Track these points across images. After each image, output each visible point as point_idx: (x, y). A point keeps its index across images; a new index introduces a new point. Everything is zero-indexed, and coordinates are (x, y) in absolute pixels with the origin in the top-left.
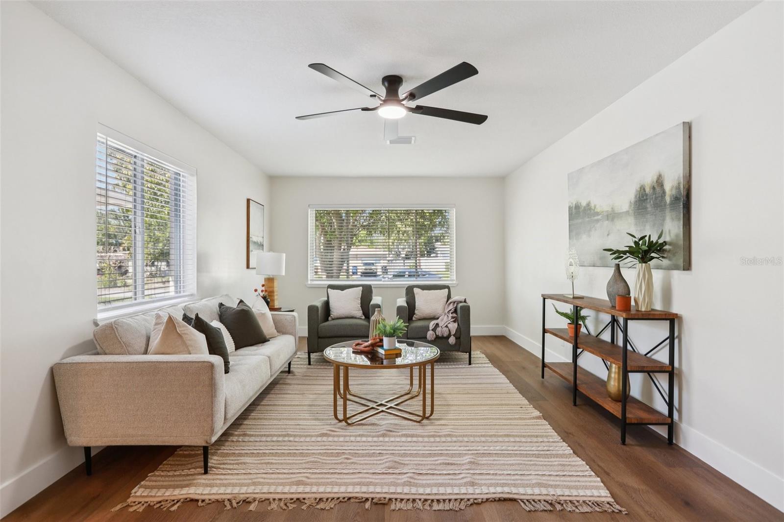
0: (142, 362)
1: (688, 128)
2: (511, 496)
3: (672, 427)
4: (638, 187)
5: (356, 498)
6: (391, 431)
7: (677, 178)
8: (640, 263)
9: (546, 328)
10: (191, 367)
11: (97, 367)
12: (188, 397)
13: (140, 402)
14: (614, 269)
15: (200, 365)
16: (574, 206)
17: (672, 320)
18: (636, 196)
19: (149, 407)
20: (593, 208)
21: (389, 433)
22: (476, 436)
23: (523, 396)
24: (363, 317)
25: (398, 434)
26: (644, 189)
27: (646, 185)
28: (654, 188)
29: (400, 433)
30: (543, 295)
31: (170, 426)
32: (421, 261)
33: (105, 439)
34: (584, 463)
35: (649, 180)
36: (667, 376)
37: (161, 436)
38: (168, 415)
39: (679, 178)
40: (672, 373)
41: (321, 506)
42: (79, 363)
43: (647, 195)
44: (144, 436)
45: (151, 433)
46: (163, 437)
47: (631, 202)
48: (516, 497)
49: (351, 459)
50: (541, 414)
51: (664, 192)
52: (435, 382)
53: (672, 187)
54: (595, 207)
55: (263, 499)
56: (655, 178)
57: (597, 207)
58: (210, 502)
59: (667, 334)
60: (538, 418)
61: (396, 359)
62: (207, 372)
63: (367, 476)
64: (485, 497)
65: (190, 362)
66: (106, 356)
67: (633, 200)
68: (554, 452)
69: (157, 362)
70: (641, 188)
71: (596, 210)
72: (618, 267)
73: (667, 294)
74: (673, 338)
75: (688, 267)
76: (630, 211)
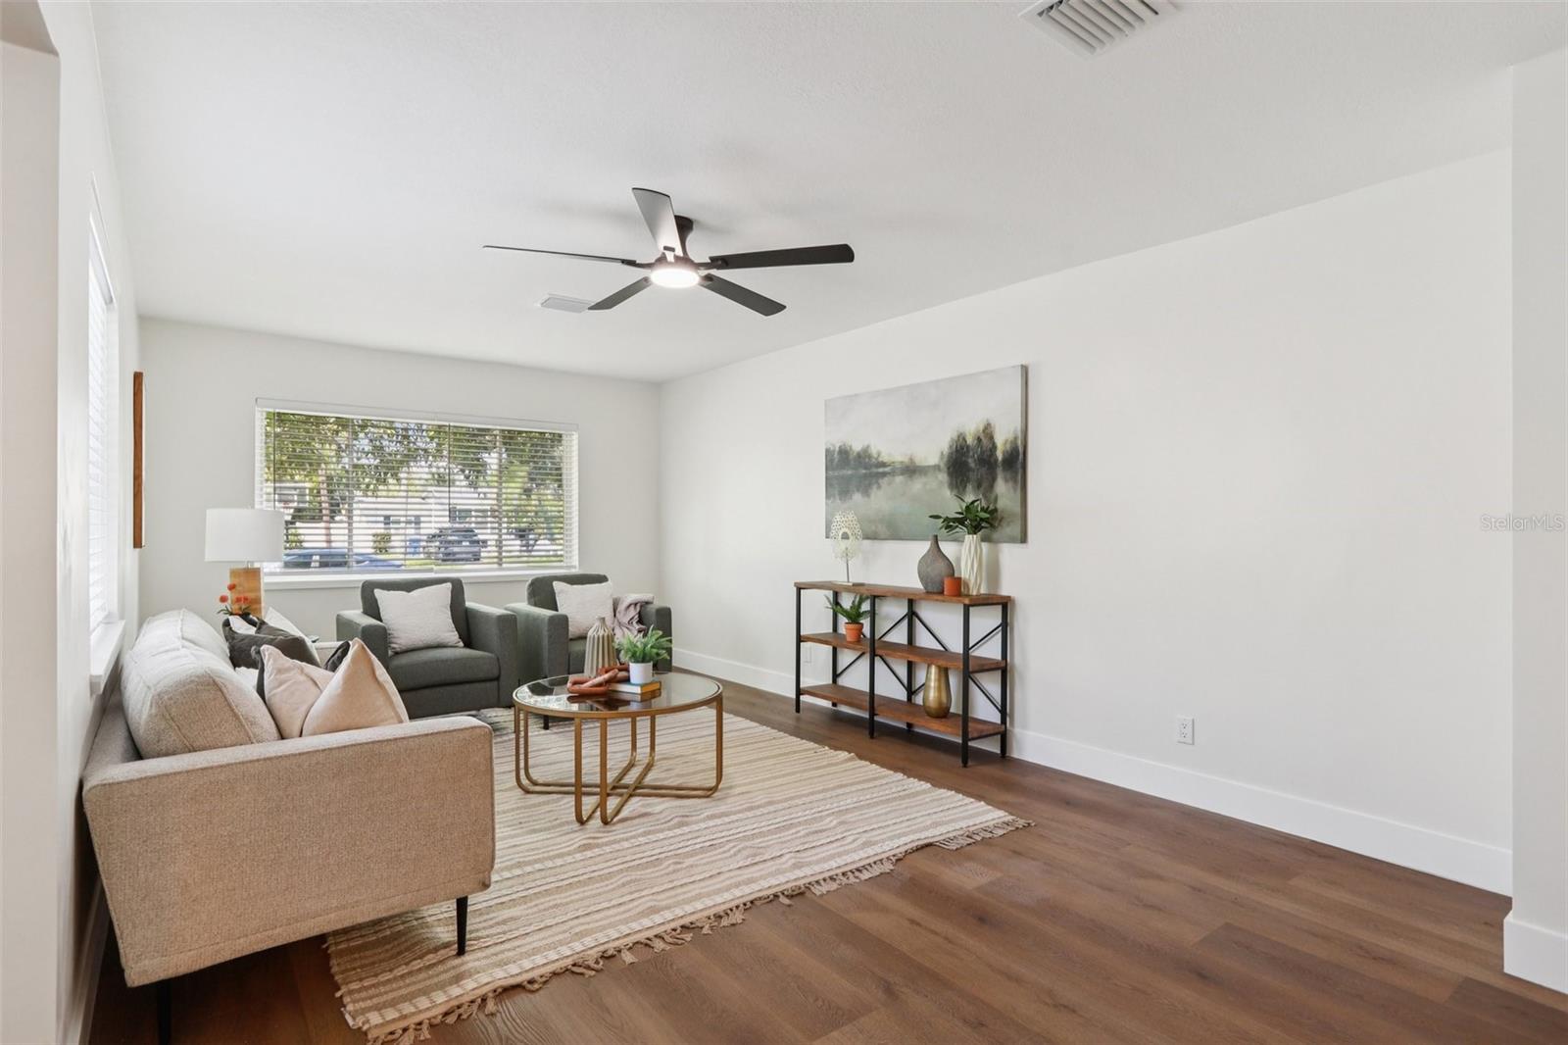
0: (338, 748)
1: (1025, 370)
2: (926, 841)
3: (1004, 738)
4: (955, 435)
5: (760, 898)
6: (687, 816)
7: (1012, 430)
8: (969, 533)
9: (802, 634)
10: (450, 742)
11: (222, 777)
12: (443, 806)
13: (333, 835)
14: (929, 543)
15: (466, 734)
16: (837, 449)
17: (1005, 605)
18: (951, 447)
19: (358, 843)
20: (876, 456)
21: (686, 819)
22: (804, 795)
23: (802, 739)
24: (461, 644)
25: (700, 817)
26: (964, 439)
27: (968, 434)
28: (979, 440)
29: (702, 816)
30: (796, 584)
31: (404, 871)
32: (332, 531)
33: (242, 940)
34: (953, 792)
35: (971, 428)
36: (998, 675)
37: (384, 899)
38: (400, 850)
39: (1015, 431)
40: (1003, 669)
41: (725, 922)
42: (167, 775)
43: (968, 447)
44: (344, 907)
45: (360, 898)
46: (389, 898)
47: (942, 453)
48: (931, 840)
49: (682, 863)
50: (852, 754)
51: (994, 447)
52: (657, 742)
53: (1006, 441)
54: (879, 454)
55: (631, 945)
56: (981, 428)
57: (883, 454)
58: (544, 979)
59: (999, 621)
60: (850, 759)
61: (653, 701)
62: (483, 747)
63: (732, 874)
64: (903, 849)
65: (445, 732)
66: (194, 754)
67: (946, 451)
68: (913, 791)
69: (373, 743)
70: (959, 437)
71: (880, 459)
72: (936, 540)
73: (994, 573)
74: (1005, 626)
75: (1024, 539)
76: (942, 465)
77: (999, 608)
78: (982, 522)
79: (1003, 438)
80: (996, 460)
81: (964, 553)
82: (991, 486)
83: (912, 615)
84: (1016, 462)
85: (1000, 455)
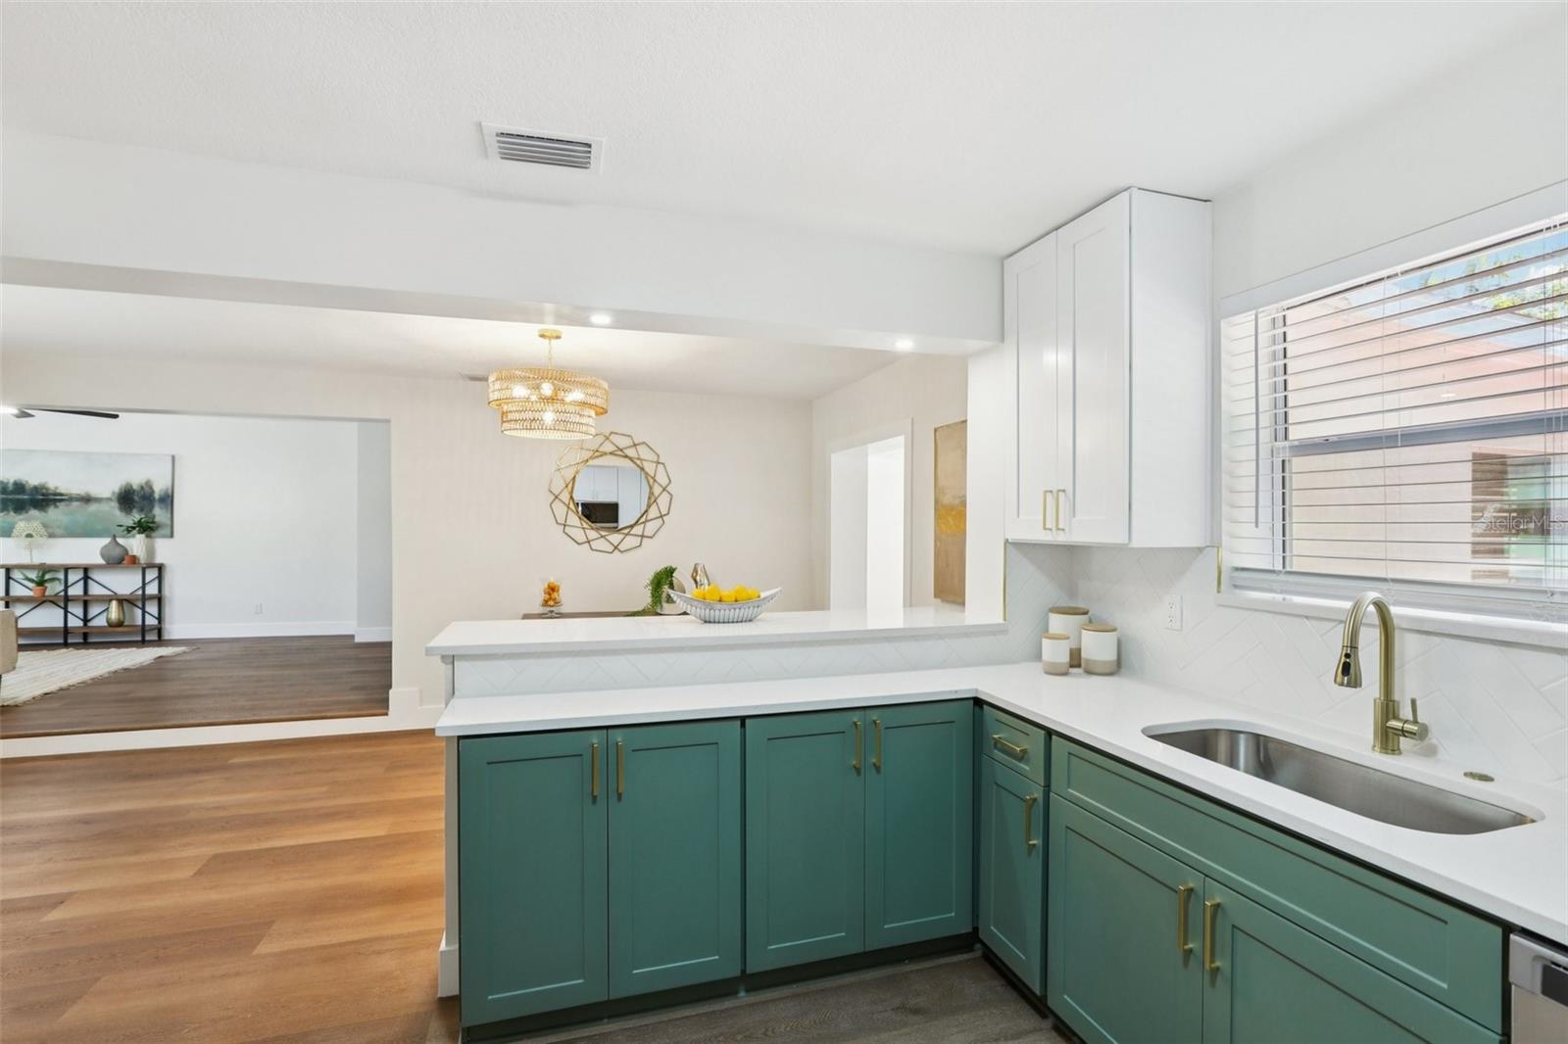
1: (173, 457)
3: (160, 631)
4: (124, 484)
8: (138, 534)
14: (111, 538)
17: (160, 567)
18: (121, 489)
20: (53, 489)
26: (130, 486)
27: (133, 484)
28: (142, 487)
35: (136, 481)
36: (156, 602)
39: (167, 485)
40: (159, 599)
43: (133, 490)
47: (112, 492)
51: (152, 491)
53: (160, 489)
54: (56, 488)
56: (144, 482)
57: (60, 488)
59: (158, 575)
67: (115, 491)
70: (127, 485)
71: (58, 491)
72: (114, 537)
73: (151, 552)
74: (160, 578)
75: (172, 536)
76: (113, 498)
77: (156, 570)
78: (147, 528)
79: (159, 487)
80: (154, 498)
81: (136, 544)
82: (151, 510)
83: (86, 578)
84: (168, 500)
85: (157, 496)
